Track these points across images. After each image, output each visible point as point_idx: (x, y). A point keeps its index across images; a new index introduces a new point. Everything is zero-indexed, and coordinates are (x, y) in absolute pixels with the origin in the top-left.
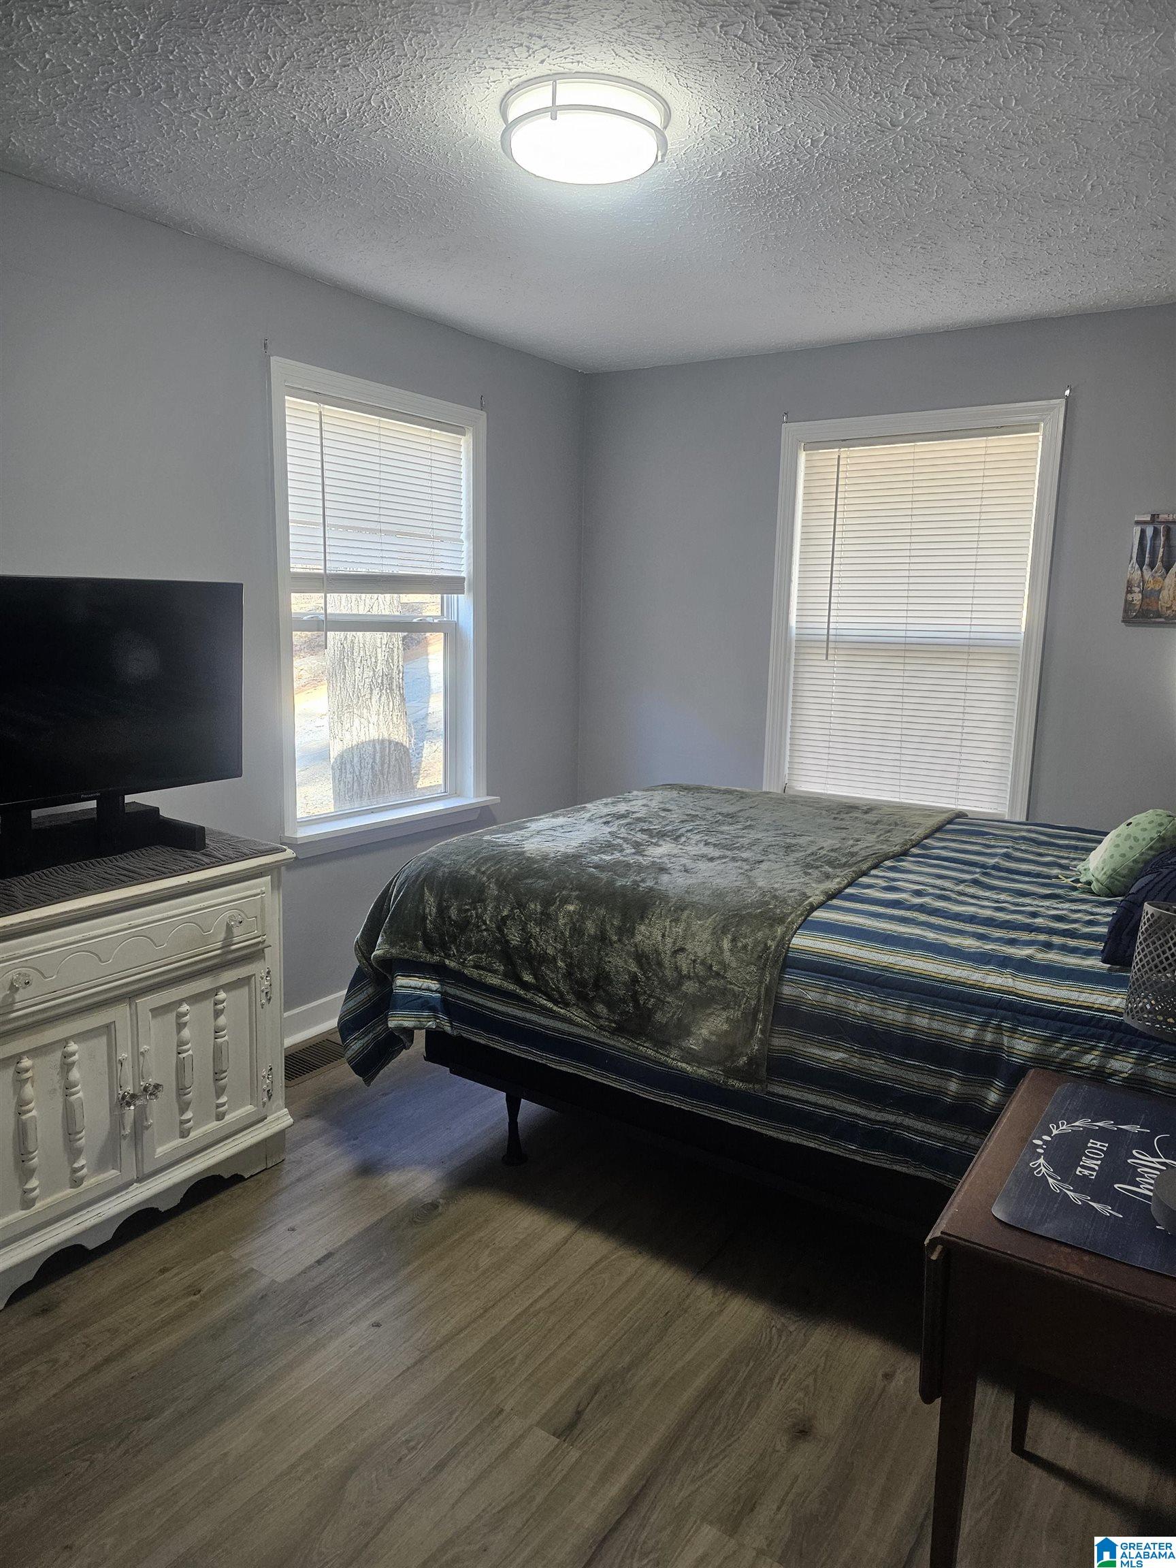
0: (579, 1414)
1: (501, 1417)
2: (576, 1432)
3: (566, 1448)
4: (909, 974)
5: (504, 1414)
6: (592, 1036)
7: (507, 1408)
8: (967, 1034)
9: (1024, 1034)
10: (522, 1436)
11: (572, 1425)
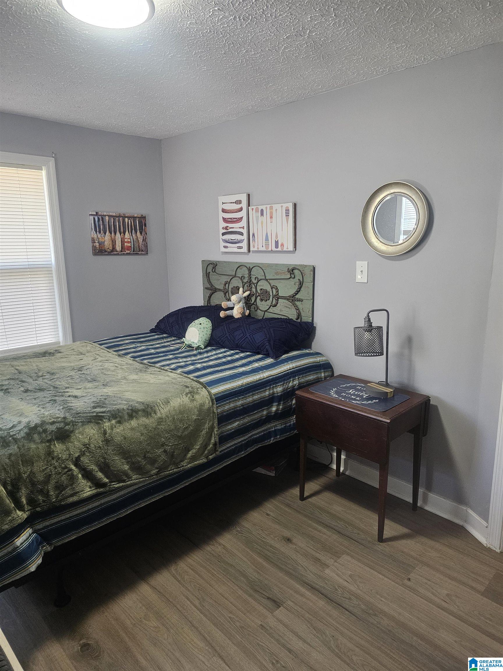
0: (268, 598)
1: (265, 626)
2: (278, 601)
3: (286, 605)
4: (248, 384)
5: (263, 624)
6: (149, 482)
7: (260, 623)
8: (266, 394)
9: (279, 386)
10: (277, 619)
11: (274, 601)
